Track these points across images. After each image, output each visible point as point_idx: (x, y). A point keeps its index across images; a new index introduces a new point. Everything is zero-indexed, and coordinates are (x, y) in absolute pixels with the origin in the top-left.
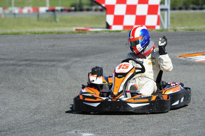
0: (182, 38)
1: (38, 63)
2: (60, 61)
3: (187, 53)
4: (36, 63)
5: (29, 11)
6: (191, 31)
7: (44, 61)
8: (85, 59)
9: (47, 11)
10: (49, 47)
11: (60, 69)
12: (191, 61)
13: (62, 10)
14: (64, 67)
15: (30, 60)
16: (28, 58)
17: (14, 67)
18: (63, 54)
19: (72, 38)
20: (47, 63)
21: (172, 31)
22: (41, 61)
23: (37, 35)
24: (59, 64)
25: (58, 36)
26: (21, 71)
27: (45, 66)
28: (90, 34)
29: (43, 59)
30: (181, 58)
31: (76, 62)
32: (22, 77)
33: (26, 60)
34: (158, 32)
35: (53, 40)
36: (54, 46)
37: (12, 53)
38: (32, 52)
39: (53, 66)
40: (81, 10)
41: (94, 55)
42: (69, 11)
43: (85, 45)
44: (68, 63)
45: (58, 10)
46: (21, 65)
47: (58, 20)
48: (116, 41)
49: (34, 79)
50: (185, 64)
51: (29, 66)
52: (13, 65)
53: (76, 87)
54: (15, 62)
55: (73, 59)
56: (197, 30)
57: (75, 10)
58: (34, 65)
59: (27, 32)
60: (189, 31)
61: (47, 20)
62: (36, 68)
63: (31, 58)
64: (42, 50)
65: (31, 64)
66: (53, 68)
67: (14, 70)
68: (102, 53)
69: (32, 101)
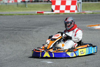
0: (88, 17)
1: (24, 29)
2: (33, 28)
3: (91, 25)
4: (22, 29)
5: (12, 2)
6: (93, 14)
7: (26, 28)
8: (45, 27)
9: (21, 2)
10: (27, 21)
11: (34, 32)
12: (93, 29)
13: (28, 2)
14: (35, 31)
15: (20, 28)
16: (18, 27)
17: (13, 31)
18: (34, 25)
19: (38, 17)
20: (28, 29)
21: (83, 14)
22: (25, 28)
23: (21, 16)
24: (33, 30)
25: (31, 16)
26: (16, 33)
27: (27, 31)
28: (45, 15)
29: (25, 27)
30: (88, 27)
31: (41, 29)
32: (17, 36)
33: (18, 28)
34: (77, 14)
35: (29, 18)
36: (29, 21)
37: (11, 24)
38: (20, 24)
39: (30, 31)
40: (38, 2)
41: (48, 25)
42: (32, 2)
43: (44, 21)
44: (37, 29)
45: (26, 2)
46: (16, 30)
47: (27, 6)
48: (58, 19)
49: (23, 37)
50: (91, 30)
51: (20, 31)
52: (12, 30)
53: (42, 41)
54: (13, 29)
55: (39, 28)
56: (95, 13)
57: (35, 2)
58: (22, 30)
59: (16, 14)
60: (91, 14)
61: (22, 7)
62: (23, 32)
63: (20, 27)
64: (24, 23)
65: (20, 30)
66: (31, 32)
67: (13, 33)
68: (52, 24)
69: (23, 47)
